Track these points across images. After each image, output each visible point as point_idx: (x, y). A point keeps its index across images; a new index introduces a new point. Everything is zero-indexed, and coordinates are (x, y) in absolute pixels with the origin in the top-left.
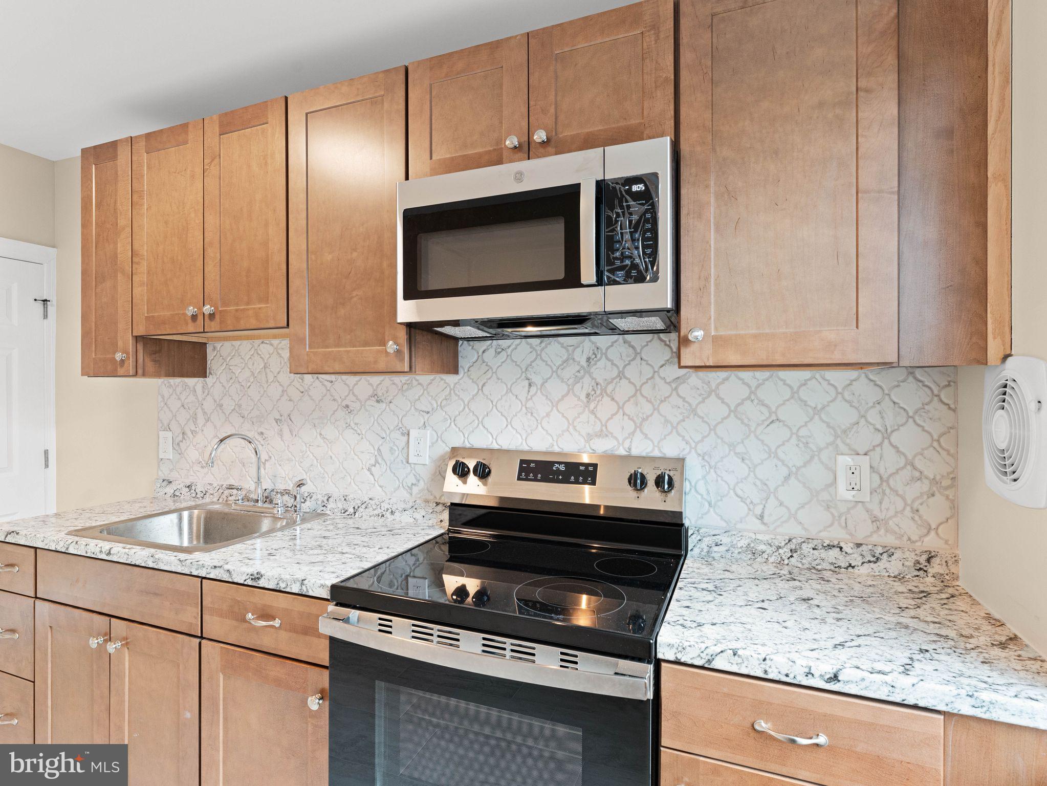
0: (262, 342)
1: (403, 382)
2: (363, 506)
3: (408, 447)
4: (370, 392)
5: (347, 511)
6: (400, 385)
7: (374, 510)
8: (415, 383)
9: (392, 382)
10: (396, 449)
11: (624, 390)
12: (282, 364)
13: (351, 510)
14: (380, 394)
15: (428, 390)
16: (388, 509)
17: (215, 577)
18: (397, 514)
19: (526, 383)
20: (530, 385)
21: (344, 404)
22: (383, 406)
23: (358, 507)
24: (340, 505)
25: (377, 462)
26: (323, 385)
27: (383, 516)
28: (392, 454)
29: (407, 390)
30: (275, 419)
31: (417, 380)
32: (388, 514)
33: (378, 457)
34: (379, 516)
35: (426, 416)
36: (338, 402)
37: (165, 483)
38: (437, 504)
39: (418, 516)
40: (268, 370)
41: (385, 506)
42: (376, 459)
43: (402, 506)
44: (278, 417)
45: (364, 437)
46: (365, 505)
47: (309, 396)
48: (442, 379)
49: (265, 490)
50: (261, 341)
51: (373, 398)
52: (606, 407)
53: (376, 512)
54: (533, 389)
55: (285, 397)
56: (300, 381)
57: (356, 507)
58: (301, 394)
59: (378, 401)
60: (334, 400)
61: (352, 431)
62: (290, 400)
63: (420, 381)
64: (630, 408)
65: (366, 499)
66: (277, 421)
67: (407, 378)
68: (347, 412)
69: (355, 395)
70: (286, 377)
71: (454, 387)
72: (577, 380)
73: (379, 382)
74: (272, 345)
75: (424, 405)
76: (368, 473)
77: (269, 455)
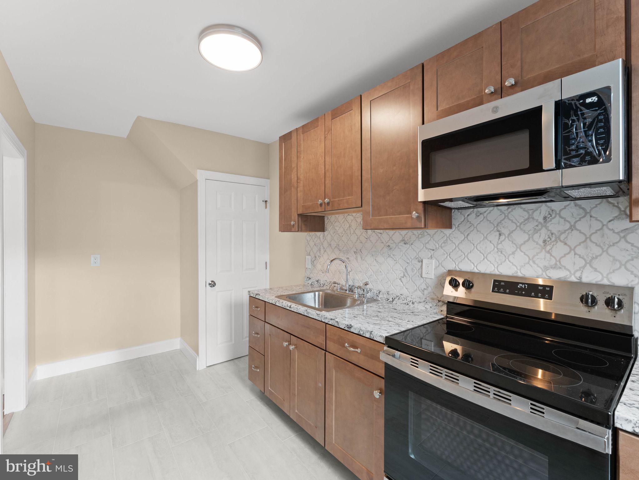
0: (348, 215)
1: (419, 233)
2: (397, 298)
3: (422, 269)
4: (401, 239)
5: (389, 299)
6: (417, 235)
7: (403, 300)
8: (426, 234)
9: (412, 233)
10: (415, 269)
11: (574, 238)
12: (357, 225)
13: (391, 300)
14: (406, 239)
15: (434, 237)
16: (410, 301)
17: (331, 324)
18: (416, 304)
19: (497, 233)
20: (500, 235)
21: (387, 245)
22: (408, 246)
23: (395, 298)
24: (385, 296)
25: (404, 275)
26: (377, 235)
27: (408, 304)
28: (413, 272)
29: (421, 237)
30: (354, 251)
31: (427, 232)
32: (411, 304)
33: (405, 272)
34: (406, 304)
35: (432, 252)
36: (384, 244)
37: (308, 279)
38: (439, 301)
39: (428, 306)
40: (351, 228)
41: (409, 299)
42: (404, 274)
43: (418, 300)
44: (355, 250)
45: (397, 262)
46: (398, 297)
47: (370, 241)
48: (442, 232)
49: (350, 285)
50: (347, 214)
51: (402, 242)
52: (559, 249)
53: (404, 302)
54: (502, 237)
55: (359, 241)
56: (366, 233)
57: (394, 298)
58: (367, 240)
59: (405, 244)
60: (382, 243)
61: (391, 258)
62: (361, 243)
63: (429, 233)
64: (579, 250)
65: (399, 294)
66: (355, 252)
67: (421, 231)
68: (389, 249)
69: (393, 240)
70: (359, 231)
71: (449, 236)
72: (536, 231)
73: (405, 233)
74: (353, 216)
75: (431, 246)
76: (400, 281)
77: (352, 269)
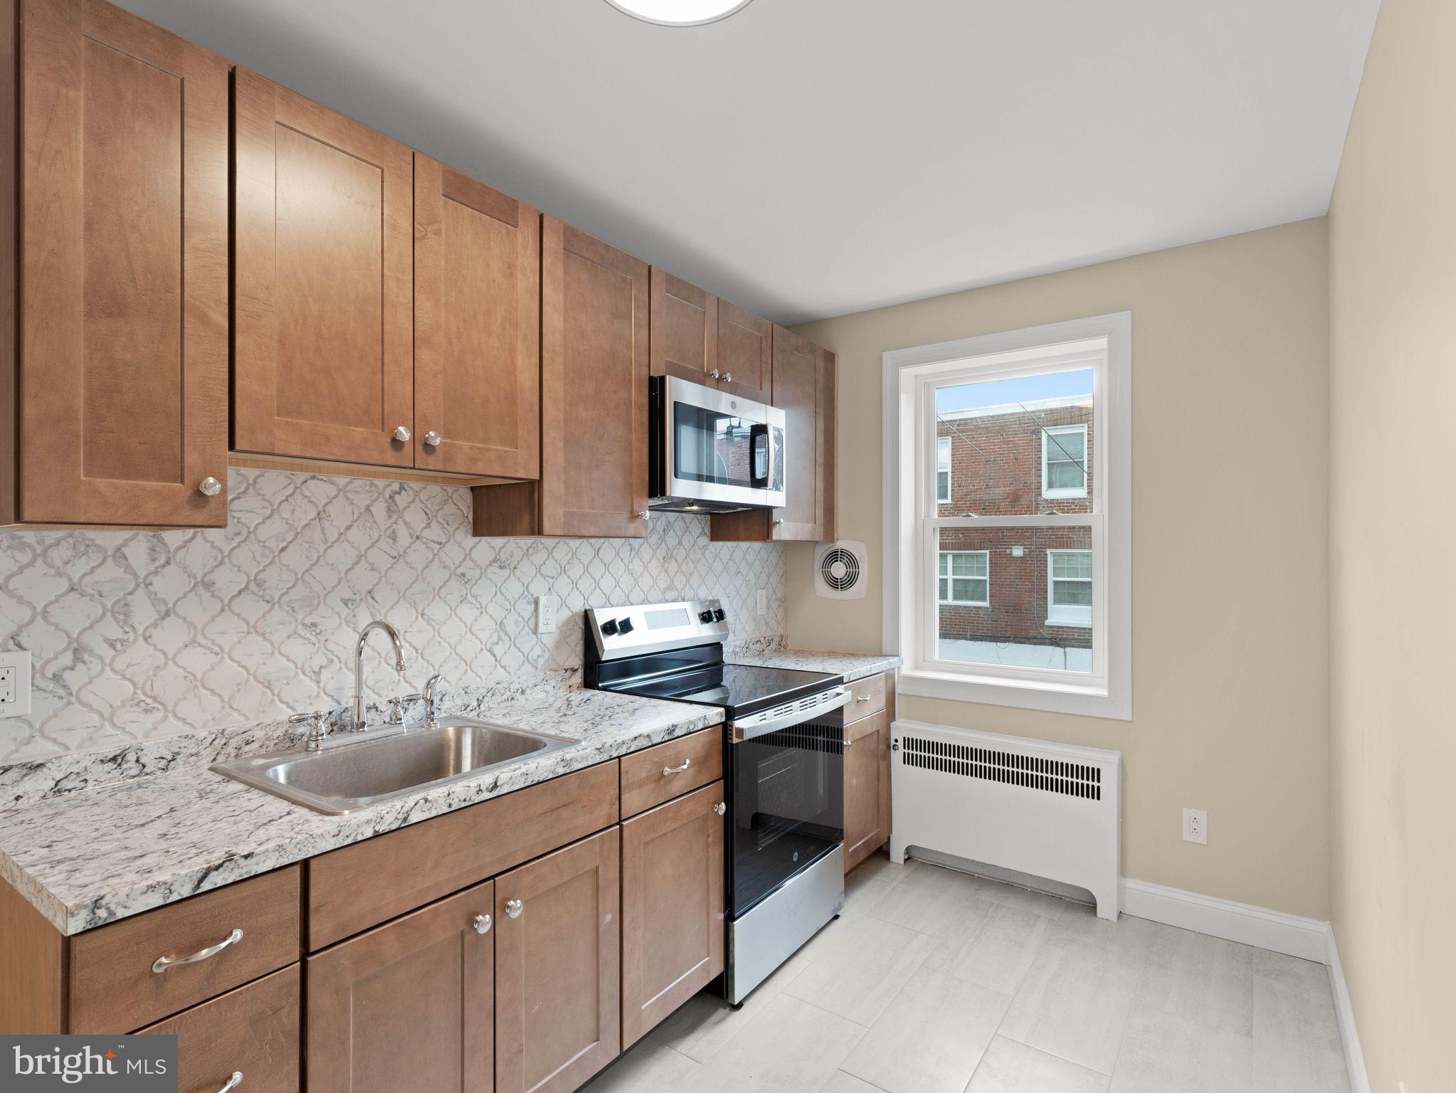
0: (313, 478)
1: (529, 545)
2: (489, 694)
3: (537, 617)
4: (492, 557)
5: (468, 706)
6: (525, 548)
7: (503, 695)
8: (540, 547)
9: (516, 546)
10: (522, 621)
11: (681, 553)
12: (356, 516)
13: (475, 703)
14: (503, 558)
15: (554, 554)
16: (518, 690)
18: (528, 692)
19: (628, 548)
20: (631, 550)
21: (459, 571)
22: (506, 572)
23: (483, 698)
24: (459, 702)
25: (500, 638)
26: (427, 547)
27: (513, 699)
28: (517, 627)
29: (532, 555)
30: (342, 599)
31: (543, 544)
32: (518, 695)
33: (501, 632)
34: (508, 700)
35: (551, 581)
36: (450, 570)
38: (566, 670)
39: (549, 688)
40: (327, 524)
41: (515, 686)
42: (498, 637)
43: (531, 683)
44: (348, 595)
45: (484, 611)
46: (491, 692)
47: (407, 563)
48: (565, 543)
49: (330, 713)
50: (308, 475)
51: (495, 564)
52: (673, 566)
53: (505, 697)
54: (633, 552)
55: (363, 564)
56: (391, 541)
57: (481, 698)
58: (393, 561)
59: (501, 568)
60: (445, 567)
61: (469, 604)
62: (373, 569)
63: (545, 545)
64: (684, 568)
65: (492, 685)
66: (345, 602)
67: (531, 541)
68: (463, 582)
69: (473, 561)
71: (576, 551)
72: (659, 546)
73: (501, 545)
74: (333, 483)
75: (550, 569)
76: (488, 654)
77: (331, 656)
